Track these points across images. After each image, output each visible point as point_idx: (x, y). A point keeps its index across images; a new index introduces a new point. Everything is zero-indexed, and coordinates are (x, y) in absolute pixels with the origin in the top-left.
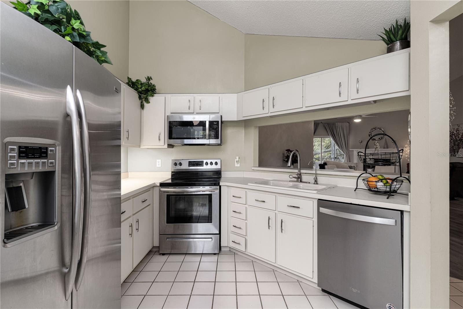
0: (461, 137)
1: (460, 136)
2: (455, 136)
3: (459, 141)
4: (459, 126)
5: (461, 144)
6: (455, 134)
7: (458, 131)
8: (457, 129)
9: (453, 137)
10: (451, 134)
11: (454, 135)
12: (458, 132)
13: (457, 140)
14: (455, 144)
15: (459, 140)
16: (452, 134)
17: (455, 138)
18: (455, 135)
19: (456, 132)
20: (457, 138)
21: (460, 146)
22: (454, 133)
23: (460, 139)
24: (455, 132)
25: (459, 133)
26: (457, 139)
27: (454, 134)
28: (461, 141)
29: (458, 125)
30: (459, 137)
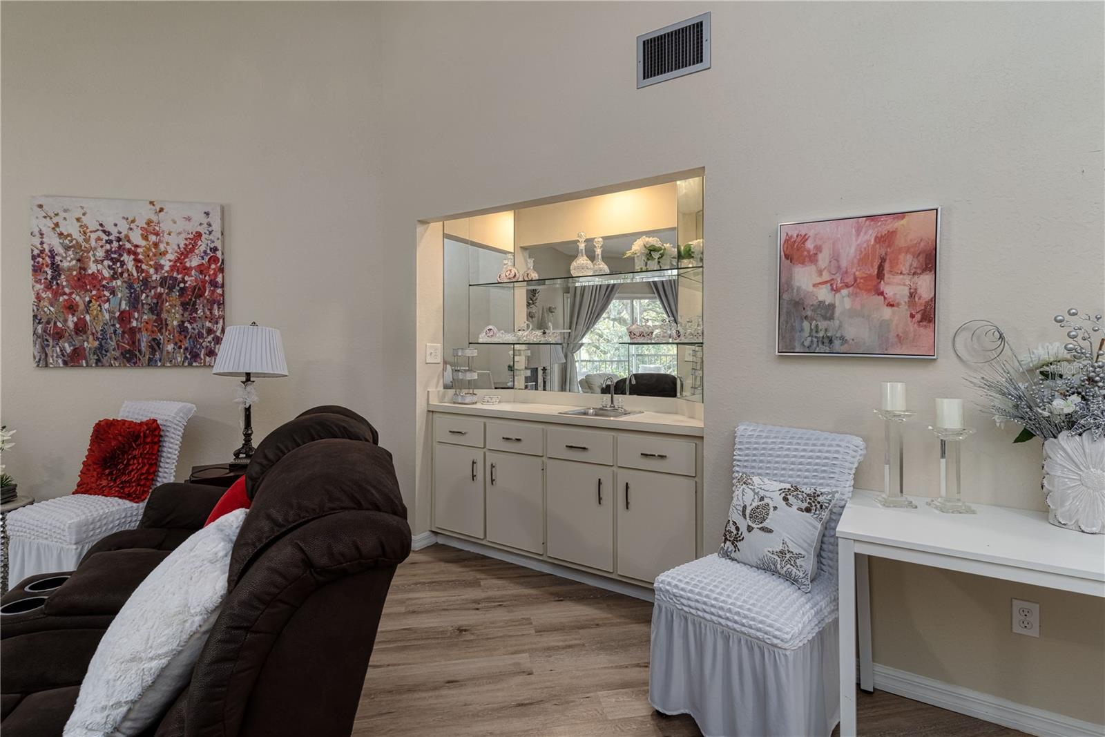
0: (173, 268)
1: (166, 263)
2: (137, 260)
3: (159, 290)
4: (161, 210)
5: (173, 306)
6: (137, 246)
7: (157, 234)
8: (149, 223)
9: (123, 264)
10: (115, 244)
11: (129, 252)
12: (153, 238)
13: (146, 282)
14: (134, 302)
15: (163, 282)
16: (120, 247)
17: (138, 268)
18: (135, 254)
19: (146, 238)
20: (152, 271)
21: (164, 315)
22: (129, 241)
23: (164, 279)
24: (136, 238)
25: (162, 247)
26: (149, 276)
27: (128, 246)
28: (171, 289)
29: (152, 203)
30: (158, 267)
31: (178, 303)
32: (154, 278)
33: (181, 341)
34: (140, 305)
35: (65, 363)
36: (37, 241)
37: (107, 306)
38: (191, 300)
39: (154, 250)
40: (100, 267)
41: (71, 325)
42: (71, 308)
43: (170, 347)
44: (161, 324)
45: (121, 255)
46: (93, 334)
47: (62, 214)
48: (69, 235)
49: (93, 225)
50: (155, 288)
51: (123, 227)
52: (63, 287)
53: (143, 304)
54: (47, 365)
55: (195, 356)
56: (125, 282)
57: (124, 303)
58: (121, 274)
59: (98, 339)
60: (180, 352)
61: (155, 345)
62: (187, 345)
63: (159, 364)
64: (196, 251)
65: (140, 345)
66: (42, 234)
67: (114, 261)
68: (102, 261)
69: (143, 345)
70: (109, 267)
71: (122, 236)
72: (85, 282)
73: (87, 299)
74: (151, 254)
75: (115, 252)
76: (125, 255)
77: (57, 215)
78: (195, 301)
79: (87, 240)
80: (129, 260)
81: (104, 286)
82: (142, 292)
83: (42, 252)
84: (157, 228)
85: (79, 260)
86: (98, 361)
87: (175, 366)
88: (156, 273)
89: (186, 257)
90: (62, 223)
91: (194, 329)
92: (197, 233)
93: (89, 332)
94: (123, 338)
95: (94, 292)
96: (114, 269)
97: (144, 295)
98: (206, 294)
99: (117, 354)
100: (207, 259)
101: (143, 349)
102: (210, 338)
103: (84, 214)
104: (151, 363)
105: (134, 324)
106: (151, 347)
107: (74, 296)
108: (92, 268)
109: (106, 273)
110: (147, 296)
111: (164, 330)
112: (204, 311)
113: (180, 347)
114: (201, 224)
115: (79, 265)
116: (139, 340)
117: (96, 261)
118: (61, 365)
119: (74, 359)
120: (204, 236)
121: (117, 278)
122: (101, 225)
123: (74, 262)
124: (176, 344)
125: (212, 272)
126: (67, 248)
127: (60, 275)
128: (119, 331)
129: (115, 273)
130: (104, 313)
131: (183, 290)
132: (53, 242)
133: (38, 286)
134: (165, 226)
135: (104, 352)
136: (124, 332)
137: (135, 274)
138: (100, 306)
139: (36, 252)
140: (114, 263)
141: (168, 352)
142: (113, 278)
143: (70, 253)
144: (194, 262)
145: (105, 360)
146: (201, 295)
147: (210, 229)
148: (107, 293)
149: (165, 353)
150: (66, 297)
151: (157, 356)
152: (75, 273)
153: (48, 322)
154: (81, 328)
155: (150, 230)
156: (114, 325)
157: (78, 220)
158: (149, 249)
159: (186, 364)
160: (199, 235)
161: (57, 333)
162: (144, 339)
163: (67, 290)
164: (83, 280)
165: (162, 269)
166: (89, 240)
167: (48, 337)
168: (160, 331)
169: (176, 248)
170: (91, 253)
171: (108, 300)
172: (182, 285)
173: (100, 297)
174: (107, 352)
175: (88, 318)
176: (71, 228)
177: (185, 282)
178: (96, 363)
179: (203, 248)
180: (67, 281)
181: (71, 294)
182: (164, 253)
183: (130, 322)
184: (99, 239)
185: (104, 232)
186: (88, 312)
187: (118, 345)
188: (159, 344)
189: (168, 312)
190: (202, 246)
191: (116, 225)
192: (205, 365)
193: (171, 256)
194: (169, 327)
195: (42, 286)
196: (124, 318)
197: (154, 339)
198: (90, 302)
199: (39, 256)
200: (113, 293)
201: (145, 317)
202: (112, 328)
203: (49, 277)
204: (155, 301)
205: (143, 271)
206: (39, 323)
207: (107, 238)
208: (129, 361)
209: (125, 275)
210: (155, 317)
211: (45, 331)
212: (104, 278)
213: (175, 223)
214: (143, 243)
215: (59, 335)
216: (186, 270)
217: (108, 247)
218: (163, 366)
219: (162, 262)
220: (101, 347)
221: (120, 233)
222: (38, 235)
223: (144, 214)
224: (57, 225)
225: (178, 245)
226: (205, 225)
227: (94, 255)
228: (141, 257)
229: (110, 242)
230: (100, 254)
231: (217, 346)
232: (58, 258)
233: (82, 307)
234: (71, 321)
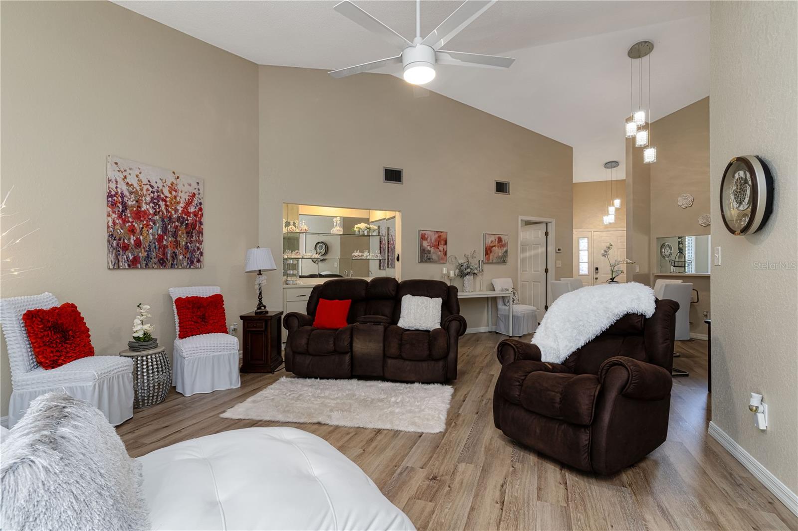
0: (183, 211)
1: (180, 208)
2: (166, 206)
3: (177, 224)
5: (183, 233)
6: (166, 197)
7: (176, 191)
8: (172, 184)
9: (159, 207)
10: (156, 194)
12: (174, 193)
13: (170, 218)
14: (165, 230)
15: (178, 219)
17: (167, 210)
18: (166, 201)
19: (171, 193)
20: (173, 212)
21: (178, 239)
22: (163, 193)
23: (179, 217)
24: (166, 192)
25: (178, 199)
26: (172, 215)
28: (182, 223)
29: (174, 173)
30: (176, 210)
31: (185, 232)
32: (174, 217)
33: (186, 254)
34: (167, 232)
35: (129, 266)
36: (113, 185)
37: (151, 231)
38: (190, 230)
39: (174, 200)
40: (148, 207)
41: (132, 241)
42: (132, 231)
43: (181, 257)
44: (177, 244)
45: (159, 201)
46: (144, 248)
47: (128, 171)
48: (132, 185)
49: (145, 181)
50: (174, 222)
51: (160, 184)
52: (128, 217)
53: (169, 231)
54: (119, 268)
55: (192, 262)
56: (160, 217)
57: (160, 230)
58: (159, 212)
59: (147, 251)
60: (185, 260)
61: (174, 257)
62: (188, 256)
63: (176, 267)
64: (193, 203)
65: (167, 255)
66: (117, 182)
67: (156, 204)
68: (149, 203)
69: (169, 255)
70: (153, 207)
71: (159, 190)
72: (140, 216)
73: (141, 226)
74: (173, 203)
75: (155, 199)
76: (161, 201)
77: (125, 171)
78: (192, 232)
79: (142, 190)
80: (162, 203)
81: (150, 219)
82: (169, 224)
83: (117, 193)
84: (176, 188)
85: (137, 201)
86: (147, 264)
87: (183, 268)
88: (175, 214)
89: (189, 206)
90: (128, 176)
91: (191, 247)
92: (194, 193)
93: (142, 247)
94: (159, 250)
95: (145, 222)
96: (155, 209)
97: (169, 226)
98: (197, 228)
99: (156, 260)
100: (197, 208)
101: (169, 258)
102: (198, 253)
103: (140, 173)
104: (172, 266)
105: (165, 243)
106: (172, 257)
107: (134, 224)
108: (144, 207)
109: (151, 211)
110: (171, 227)
111: (178, 247)
112: (196, 237)
113: (185, 257)
114: (195, 189)
115: (137, 204)
116: (167, 253)
117: (146, 203)
118: (127, 267)
119: (134, 264)
120: (196, 196)
121: (156, 215)
122: (149, 181)
123: (134, 202)
124: (184, 255)
125: (199, 216)
126: (131, 193)
127: (126, 209)
128: (157, 247)
129: (156, 212)
130: (150, 235)
131: (187, 224)
132: (123, 187)
133: (114, 216)
134: (180, 187)
135: (149, 259)
136: (160, 248)
137: (165, 213)
138: (148, 231)
139: (113, 193)
140: (155, 206)
141: (180, 260)
142: (155, 214)
143: (132, 196)
144: (192, 209)
145: (150, 264)
146: (195, 228)
147: (199, 192)
148: (151, 224)
149: (179, 261)
150: (130, 224)
151: (175, 262)
152: (135, 209)
153: (120, 240)
154: (138, 244)
155: (173, 188)
156: (155, 243)
157: (137, 176)
158: (172, 200)
159: (188, 267)
160: (194, 195)
161: (125, 247)
162: (169, 252)
163: (130, 220)
164: (139, 215)
165: (178, 212)
166: (143, 189)
167: (119, 249)
168: (177, 248)
169: (184, 200)
170: (144, 197)
171: (152, 228)
172: (187, 222)
173: (148, 226)
174: (151, 259)
175: (141, 238)
176: (132, 180)
177: (188, 221)
178: (146, 266)
179: (196, 202)
180: (130, 214)
181: (133, 222)
182: (179, 203)
183: (162, 242)
184: (148, 190)
185: (151, 186)
186: (141, 234)
187: (156, 255)
188: (176, 255)
189: (181, 237)
190: (195, 202)
191: (156, 183)
192: (196, 268)
193: (182, 205)
194: (181, 246)
195: (116, 216)
196: (160, 239)
197: (174, 252)
198: (143, 228)
199: (115, 196)
200: (154, 223)
201: (170, 239)
202: (154, 245)
203: (120, 210)
204: (175, 230)
205: (169, 212)
206: (114, 240)
207: (152, 190)
208: (162, 265)
209: (161, 213)
210: (174, 239)
211: (117, 245)
212: (150, 214)
213: (184, 186)
214: (169, 195)
215: (126, 248)
216: (188, 214)
217: (152, 195)
218: (178, 268)
219: (178, 208)
220: (148, 256)
221: (158, 188)
222: (115, 182)
223: (170, 179)
224: (125, 177)
225: (185, 199)
226: (197, 189)
227: (145, 199)
228: (168, 203)
229: (153, 192)
230: (148, 199)
231: (201, 257)
232: (126, 199)
233: (138, 231)
234: (133, 239)
